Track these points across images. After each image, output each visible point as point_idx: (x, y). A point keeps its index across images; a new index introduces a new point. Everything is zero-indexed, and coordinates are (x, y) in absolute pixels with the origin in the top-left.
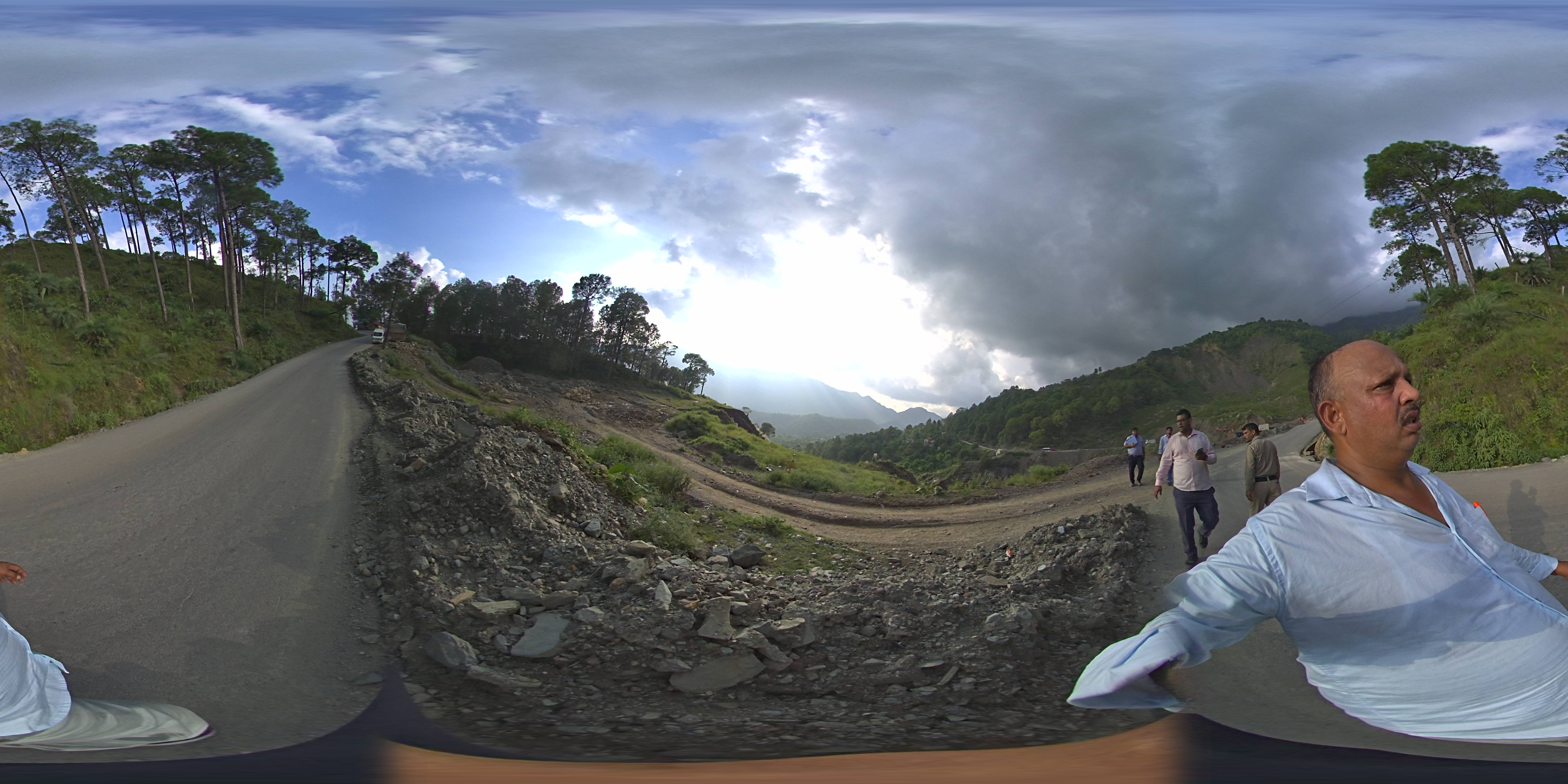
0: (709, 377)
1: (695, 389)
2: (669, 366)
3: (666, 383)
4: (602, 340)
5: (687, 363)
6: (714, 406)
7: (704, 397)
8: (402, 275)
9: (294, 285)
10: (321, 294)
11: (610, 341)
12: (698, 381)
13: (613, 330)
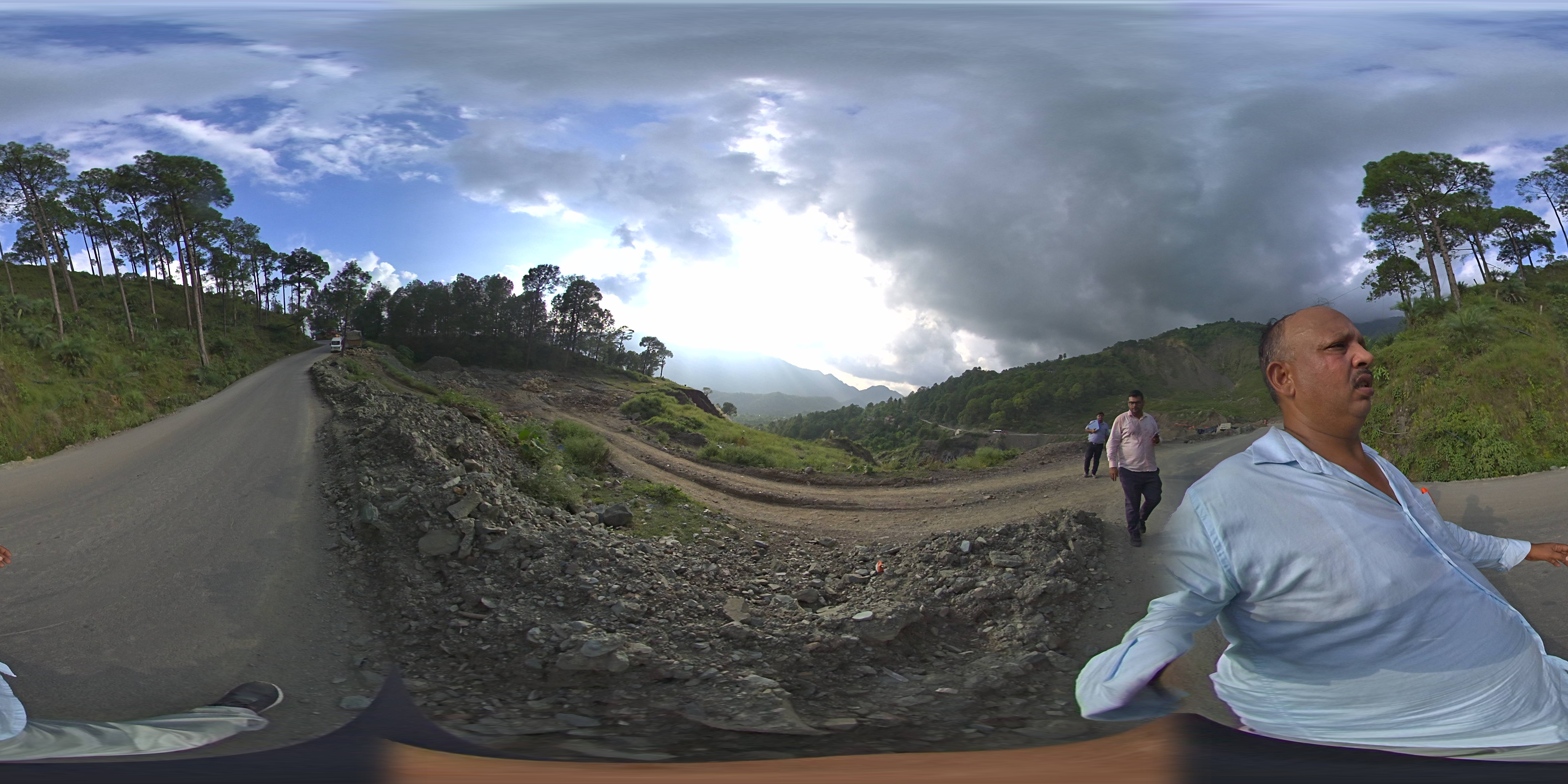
0: (667, 359)
1: (655, 372)
2: (626, 351)
3: (625, 368)
4: (556, 330)
5: (645, 346)
6: (673, 388)
7: (663, 379)
8: (352, 283)
9: (251, 300)
10: (278, 307)
11: (564, 330)
12: (656, 364)
13: (567, 319)
